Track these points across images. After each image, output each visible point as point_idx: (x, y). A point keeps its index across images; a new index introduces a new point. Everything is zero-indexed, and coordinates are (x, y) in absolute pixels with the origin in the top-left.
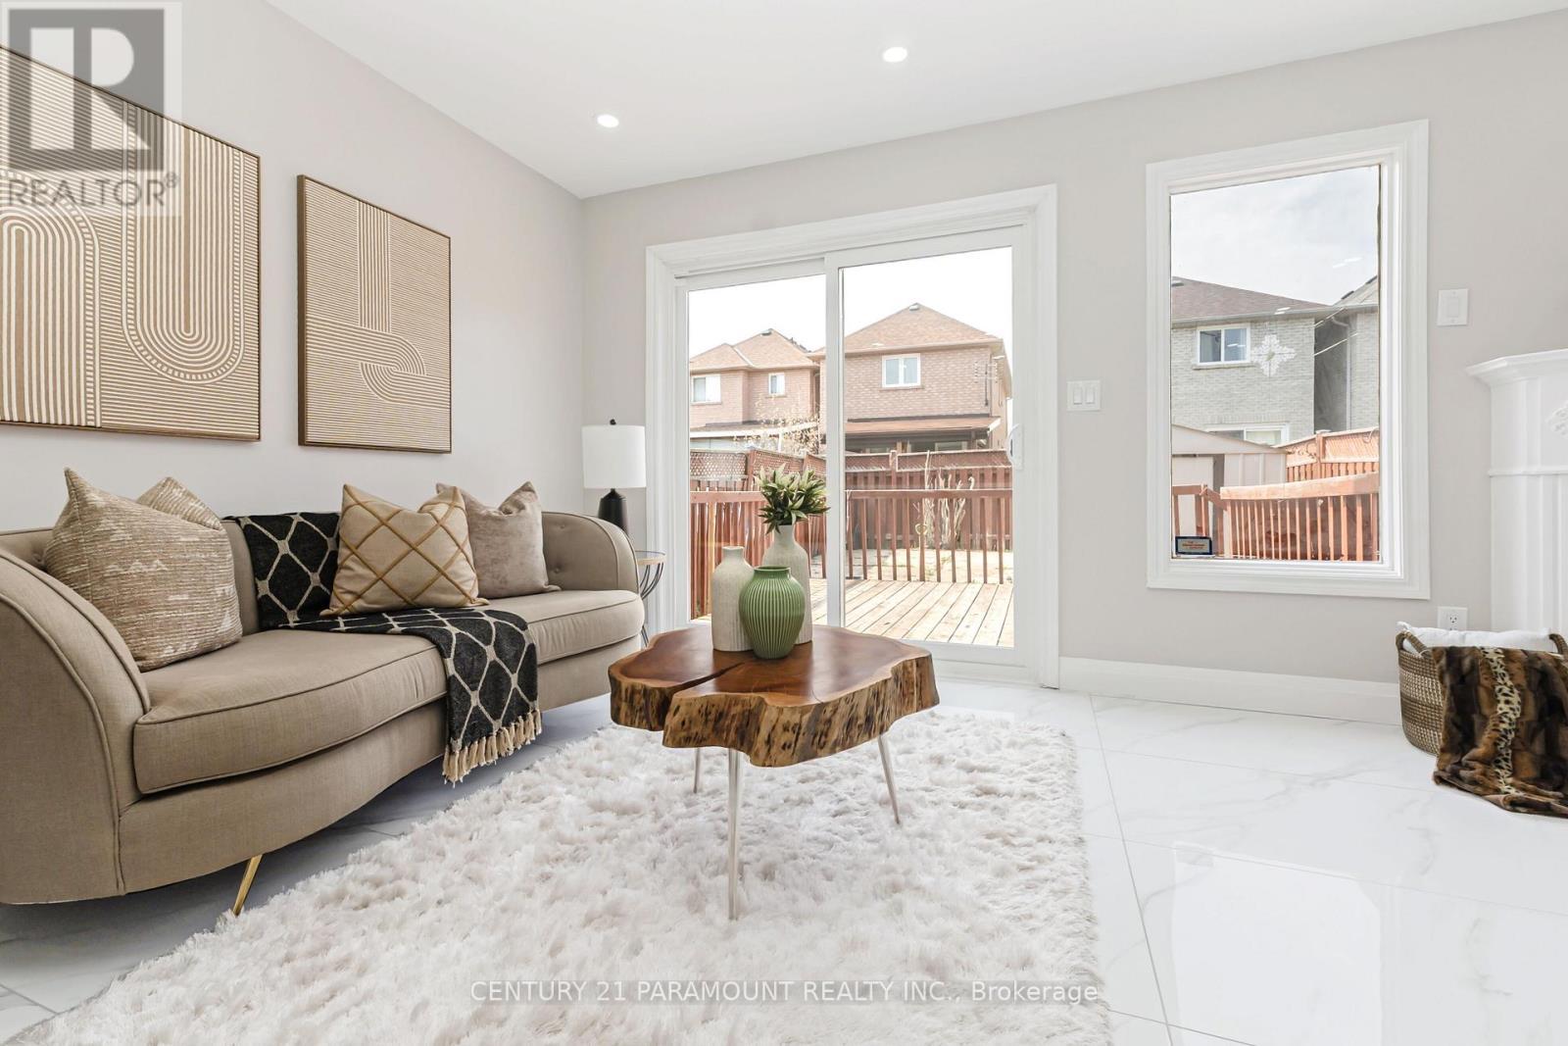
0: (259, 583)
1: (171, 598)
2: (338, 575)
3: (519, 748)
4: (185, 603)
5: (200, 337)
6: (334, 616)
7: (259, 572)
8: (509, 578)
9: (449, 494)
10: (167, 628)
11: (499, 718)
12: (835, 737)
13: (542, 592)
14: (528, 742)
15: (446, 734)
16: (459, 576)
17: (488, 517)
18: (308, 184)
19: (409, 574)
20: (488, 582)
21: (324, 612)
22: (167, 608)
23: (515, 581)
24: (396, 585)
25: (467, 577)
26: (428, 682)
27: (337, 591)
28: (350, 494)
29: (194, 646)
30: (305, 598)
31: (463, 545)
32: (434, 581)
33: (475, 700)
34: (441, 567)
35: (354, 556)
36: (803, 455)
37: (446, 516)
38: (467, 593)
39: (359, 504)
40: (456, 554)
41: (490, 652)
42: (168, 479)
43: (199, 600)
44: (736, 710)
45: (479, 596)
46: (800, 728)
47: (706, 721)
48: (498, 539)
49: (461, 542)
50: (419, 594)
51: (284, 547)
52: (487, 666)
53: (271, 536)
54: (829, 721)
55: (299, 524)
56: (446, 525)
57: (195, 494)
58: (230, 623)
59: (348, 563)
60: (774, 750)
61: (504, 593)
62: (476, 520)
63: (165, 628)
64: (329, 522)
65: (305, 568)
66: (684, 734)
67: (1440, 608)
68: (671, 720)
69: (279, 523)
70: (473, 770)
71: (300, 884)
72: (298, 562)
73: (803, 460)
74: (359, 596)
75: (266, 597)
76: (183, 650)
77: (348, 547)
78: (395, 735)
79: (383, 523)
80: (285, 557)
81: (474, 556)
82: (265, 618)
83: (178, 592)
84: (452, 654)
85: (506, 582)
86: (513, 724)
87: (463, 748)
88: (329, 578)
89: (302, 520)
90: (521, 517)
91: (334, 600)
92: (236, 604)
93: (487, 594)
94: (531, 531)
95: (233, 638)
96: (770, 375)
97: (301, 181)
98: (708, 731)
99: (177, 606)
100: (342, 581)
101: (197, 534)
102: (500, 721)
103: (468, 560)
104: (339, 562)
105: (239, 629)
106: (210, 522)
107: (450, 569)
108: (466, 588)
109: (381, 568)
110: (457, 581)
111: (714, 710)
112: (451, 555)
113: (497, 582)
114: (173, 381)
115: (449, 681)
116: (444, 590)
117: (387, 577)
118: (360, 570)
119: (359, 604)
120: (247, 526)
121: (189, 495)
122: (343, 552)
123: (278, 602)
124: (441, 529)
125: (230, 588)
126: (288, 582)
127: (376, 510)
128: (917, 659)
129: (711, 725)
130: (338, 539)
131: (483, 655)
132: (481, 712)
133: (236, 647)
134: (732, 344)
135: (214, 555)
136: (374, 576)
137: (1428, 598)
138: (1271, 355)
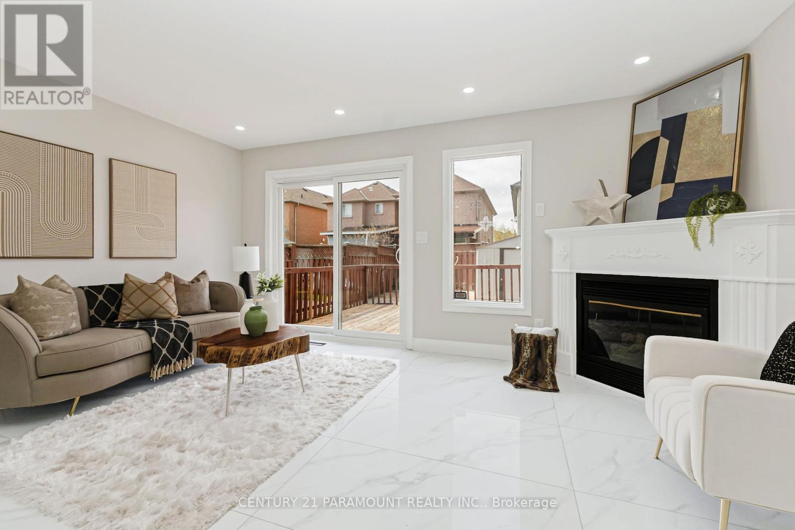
0: (91, 311)
1: (53, 317)
2: (121, 308)
3: (184, 369)
4: (58, 318)
5: (69, 222)
6: (119, 322)
7: (90, 306)
8: (192, 308)
9: (168, 276)
10: (51, 327)
11: (175, 358)
12: (254, 359)
13: (207, 313)
14: (188, 367)
15: (152, 363)
16: (169, 307)
17: (184, 285)
18: (114, 162)
19: (148, 307)
20: (183, 310)
21: (115, 321)
22: (51, 320)
23: (195, 308)
24: (143, 311)
25: (173, 308)
26: (143, 346)
27: (120, 313)
28: (128, 278)
29: (61, 333)
30: (109, 315)
31: (172, 296)
32: (158, 309)
33: (164, 351)
34: (161, 304)
35: (127, 301)
36: (377, 246)
37: (165, 285)
38: (172, 314)
39: (130, 281)
40: (168, 300)
41: (172, 335)
42: (55, 276)
43: (63, 318)
44: (226, 352)
45: (178, 315)
46: (240, 357)
47: (217, 355)
48: (187, 293)
49: (170, 294)
50: (153, 313)
51: (101, 297)
52: (170, 340)
53: (95, 293)
54: (252, 355)
55: (108, 289)
56: (165, 289)
57: (65, 280)
58: (75, 325)
59: (125, 303)
60: (232, 363)
61: (190, 313)
62: (180, 287)
63: (50, 327)
64: (119, 287)
65: (109, 305)
66: (210, 359)
67: (536, 319)
68: (207, 355)
69: (99, 289)
70: (163, 376)
71: (94, 409)
72: (106, 302)
73: (376, 248)
74: (128, 315)
75: (93, 316)
76: (56, 334)
77: (125, 297)
78: (130, 362)
79: (139, 288)
80: (101, 301)
81: (177, 299)
82: (92, 323)
83: (55, 315)
84: (155, 335)
85: (191, 309)
86: (181, 361)
87: (158, 368)
88: (118, 308)
89: (109, 287)
90: (198, 285)
91: (119, 317)
92: (79, 318)
93: (181, 314)
94: (203, 289)
95: (77, 330)
96: (376, 204)
97: (110, 160)
98: (218, 358)
99: (54, 320)
100: (123, 310)
101: (62, 296)
102: (176, 359)
103: (173, 301)
104: (122, 302)
105: (80, 327)
106: (68, 291)
107: (165, 305)
108: (172, 312)
109: (137, 305)
110: (168, 309)
111: (220, 352)
112: (166, 300)
113: (187, 310)
114: (59, 239)
115: (153, 345)
116: (163, 313)
117: (139, 308)
118: (129, 306)
119: (128, 318)
120: (86, 290)
121: (62, 281)
122: (124, 299)
123: (98, 317)
124: (162, 290)
125: (76, 313)
126: (102, 310)
127: (137, 283)
128: (300, 337)
129: (219, 356)
130: (122, 294)
131: (168, 336)
132: (167, 356)
133: (79, 333)
134: (358, 188)
135: (69, 302)
136: (134, 308)
137: (531, 315)
138: (486, 224)
